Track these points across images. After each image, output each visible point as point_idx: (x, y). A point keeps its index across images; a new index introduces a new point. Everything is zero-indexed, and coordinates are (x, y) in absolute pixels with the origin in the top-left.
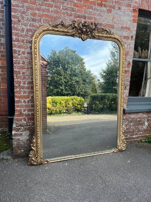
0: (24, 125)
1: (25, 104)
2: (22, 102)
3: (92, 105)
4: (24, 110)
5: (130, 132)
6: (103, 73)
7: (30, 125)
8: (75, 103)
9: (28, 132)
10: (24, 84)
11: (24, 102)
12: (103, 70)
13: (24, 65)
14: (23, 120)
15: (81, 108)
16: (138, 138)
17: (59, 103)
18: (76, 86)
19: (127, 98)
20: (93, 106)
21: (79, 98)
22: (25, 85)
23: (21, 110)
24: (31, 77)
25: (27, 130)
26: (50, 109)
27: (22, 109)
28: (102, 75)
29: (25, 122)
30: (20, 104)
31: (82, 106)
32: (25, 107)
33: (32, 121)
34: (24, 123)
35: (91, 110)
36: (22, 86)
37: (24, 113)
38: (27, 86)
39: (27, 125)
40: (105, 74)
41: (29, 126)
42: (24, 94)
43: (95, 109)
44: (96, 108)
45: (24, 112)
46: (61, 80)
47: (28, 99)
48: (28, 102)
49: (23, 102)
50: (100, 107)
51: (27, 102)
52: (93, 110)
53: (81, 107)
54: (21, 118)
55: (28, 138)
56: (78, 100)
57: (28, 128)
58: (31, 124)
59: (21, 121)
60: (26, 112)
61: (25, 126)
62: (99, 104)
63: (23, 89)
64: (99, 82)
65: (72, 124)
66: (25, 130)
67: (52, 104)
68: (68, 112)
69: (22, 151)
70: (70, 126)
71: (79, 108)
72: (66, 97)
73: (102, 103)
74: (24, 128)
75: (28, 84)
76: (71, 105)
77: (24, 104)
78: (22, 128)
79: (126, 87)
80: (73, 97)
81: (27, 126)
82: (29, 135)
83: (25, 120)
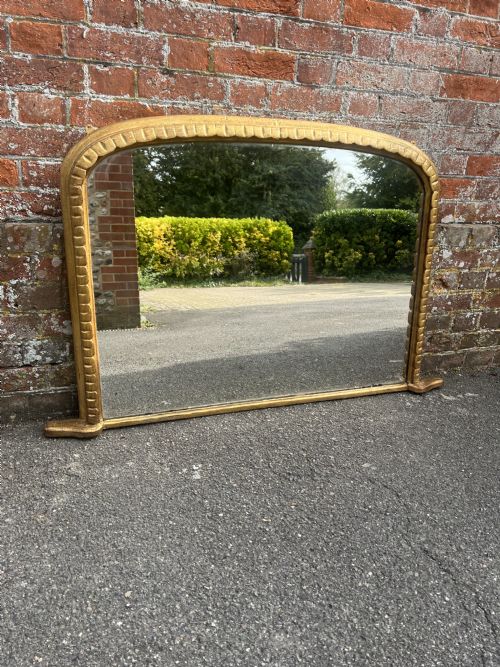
3: (323, 252)
8: (260, 242)
15: (279, 262)
17: (200, 239)
18: (267, 195)
20: (327, 255)
21: (273, 226)
26: (168, 261)
31: (286, 254)
35: (319, 270)
43: (333, 268)
44: (337, 263)
46: (211, 174)
50: (350, 259)
52: (325, 270)
53: (283, 257)
56: (271, 231)
62: (350, 247)
67: (173, 242)
68: (232, 274)
71: (272, 260)
72: (225, 222)
73: (357, 244)
76: (245, 252)
80: (249, 221)
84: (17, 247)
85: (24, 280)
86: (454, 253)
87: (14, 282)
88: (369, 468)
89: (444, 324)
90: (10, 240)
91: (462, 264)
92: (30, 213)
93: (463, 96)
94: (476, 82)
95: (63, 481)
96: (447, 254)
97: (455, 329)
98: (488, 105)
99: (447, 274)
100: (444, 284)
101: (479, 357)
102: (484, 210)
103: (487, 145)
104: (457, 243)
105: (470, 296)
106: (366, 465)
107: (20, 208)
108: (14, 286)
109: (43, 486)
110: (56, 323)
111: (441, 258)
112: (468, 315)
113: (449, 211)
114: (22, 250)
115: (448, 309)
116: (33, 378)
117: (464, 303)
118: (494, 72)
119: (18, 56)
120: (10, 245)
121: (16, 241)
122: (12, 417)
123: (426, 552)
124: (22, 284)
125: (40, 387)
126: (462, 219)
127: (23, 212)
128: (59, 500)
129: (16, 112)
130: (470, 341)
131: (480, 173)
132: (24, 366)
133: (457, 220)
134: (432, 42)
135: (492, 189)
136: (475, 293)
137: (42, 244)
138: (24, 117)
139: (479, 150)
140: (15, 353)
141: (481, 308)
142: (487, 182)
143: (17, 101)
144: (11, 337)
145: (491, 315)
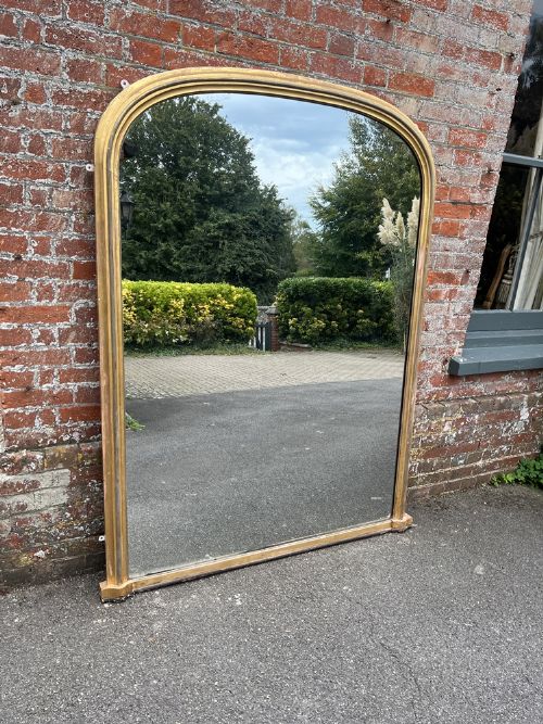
0: (45, 441)
1: (46, 349)
2: (35, 336)
3: (287, 318)
4: (46, 377)
5: (467, 449)
6: (320, 201)
7: (71, 441)
8: (224, 309)
9: (64, 475)
10: (43, 249)
11: (45, 337)
12: (321, 190)
13: (38, 159)
14: (38, 422)
15: (244, 329)
16: (490, 467)
17: (162, 306)
18: (223, 244)
19: (469, 316)
20: (291, 322)
21: (238, 293)
22: (47, 259)
23: (30, 376)
24: (73, 218)
25: (61, 466)
27: (36, 370)
28: (320, 206)
29: (50, 431)
30: (22, 348)
31: (250, 322)
32: (46, 364)
33: (83, 424)
34: (44, 434)
35: (284, 336)
36: (31, 264)
37: (45, 388)
38: (56, 263)
39: (61, 442)
40: (329, 203)
41: (67, 446)
42: (43, 302)
43: (297, 335)
44: (301, 331)
45: (41, 384)
47: (62, 325)
48: (64, 336)
49: (39, 340)
50: (315, 325)
51: (56, 336)
52: (289, 337)
53: (247, 324)
54: (30, 409)
55: (64, 499)
56: (235, 298)
57: (66, 455)
58: (76, 436)
59: (32, 424)
60: (55, 382)
61: (52, 444)
62: (313, 315)
63: (34, 275)
64: (309, 231)
66: (52, 463)
67: (134, 308)
68: (196, 341)
69: (41, 553)
70: (212, 398)
71: (236, 327)
73: (321, 312)
74: (45, 457)
75: (59, 251)
76: (209, 319)
77: (42, 347)
78: (39, 456)
79: (468, 272)
80: (213, 286)
81: (60, 448)
82: (71, 485)
83: (48, 418)
130: (411, 482)
136: (413, 451)
141: (418, 460)
145: (425, 464)
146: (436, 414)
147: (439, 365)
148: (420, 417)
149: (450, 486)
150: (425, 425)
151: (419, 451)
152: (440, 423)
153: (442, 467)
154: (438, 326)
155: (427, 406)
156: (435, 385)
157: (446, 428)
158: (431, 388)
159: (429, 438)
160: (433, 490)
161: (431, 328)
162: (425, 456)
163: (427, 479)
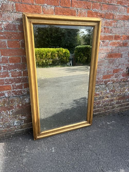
3: (77, 57)
8: (61, 55)
15: (66, 60)
17: (45, 55)
18: (62, 38)
21: (64, 50)
31: (68, 58)
44: (81, 60)
52: (78, 62)
56: (64, 52)
62: (84, 56)
64: (84, 34)
65: (58, 77)
68: (54, 64)
71: (64, 60)
72: (52, 49)
73: (86, 55)
76: (57, 58)
80: (58, 49)
84: (12, 104)
85: (14, 110)
86: (110, 91)
87: (11, 110)
88: (90, 147)
89: (108, 105)
90: (10, 102)
91: (112, 93)
92: (14, 95)
93: (112, 58)
94: (115, 54)
95: (25, 155)
96: (108, 91)
97: (110, 106)
98: (118, 59)
99: (108, 95)
100: (108, 97)
101: (116, 111)
102: (117, 80)
103: (117, 67)
104: (110, 89)
105: (113, 99)
106: (90, 146)
107: (12, 94)
108: (11, 111)
109: (21, 156)
110: (21, 117)
111: (107, 92)
112: (113, 102)
113: (109, 81)
114: (13, 104)
115: (108, 102)
116: (16, 128)
117: (112, 100)
118: (119, 52)
119: (11, 64)
120: (10, 103)
121: (12, 103)
122: (11, 136)
123: (102, 170)
124: (13, 111)
125: (17, 130)
126: (112, 82)
127: (13, 95)
128: (25, 160)
129: (11, 76)
130: (113, 108)
131: (116, 73)
132: (14, 126)
133: (111, 83)
134: (105, 48)
135: (119, 75)
136: (115, 98)
137: (17, 102)
138: (12, 76)
139: (116, 68)
140: (12, 124)
141: (116, 101)
142: (117, 74)
143: (11, 73)
144: (11, 121)
145: (118, 102)
146: (123, 86)
147: (125, 69)
148: (118, 87)
149: (126, 108)
150: (119, 90)
151: (116, 98)
152: (124, 89)
153: (124, 103)
154: (126, 56)
155: (120, 83)
156: (123, 76)
157: (126, 91)
158: (122, 77)
159: (120, 94)
160: (120, 110)
161: (123, 57)
162: (119, 99)
163: (119, 106)
